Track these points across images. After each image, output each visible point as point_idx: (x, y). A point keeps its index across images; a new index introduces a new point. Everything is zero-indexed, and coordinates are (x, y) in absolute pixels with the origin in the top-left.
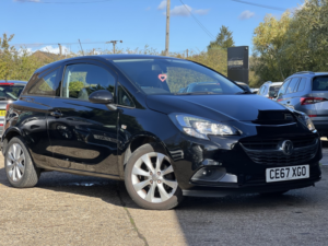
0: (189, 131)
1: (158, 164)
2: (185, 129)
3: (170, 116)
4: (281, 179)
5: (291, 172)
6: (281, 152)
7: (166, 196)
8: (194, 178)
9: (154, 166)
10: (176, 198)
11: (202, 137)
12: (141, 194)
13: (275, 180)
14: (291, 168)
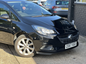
0: (39, 32)
1: (27, 42)
2: (38, 31)
3: (32, 26)
4: (69, 48)
5: (72, 44)
6: (69, 38)
7: (30, 53)
8: (41, 48)
9: (26, 43)
10: (33, 54)
11: (44, 34)
12: (21, 52)
13: (68, 48)
14: (72, 43)
